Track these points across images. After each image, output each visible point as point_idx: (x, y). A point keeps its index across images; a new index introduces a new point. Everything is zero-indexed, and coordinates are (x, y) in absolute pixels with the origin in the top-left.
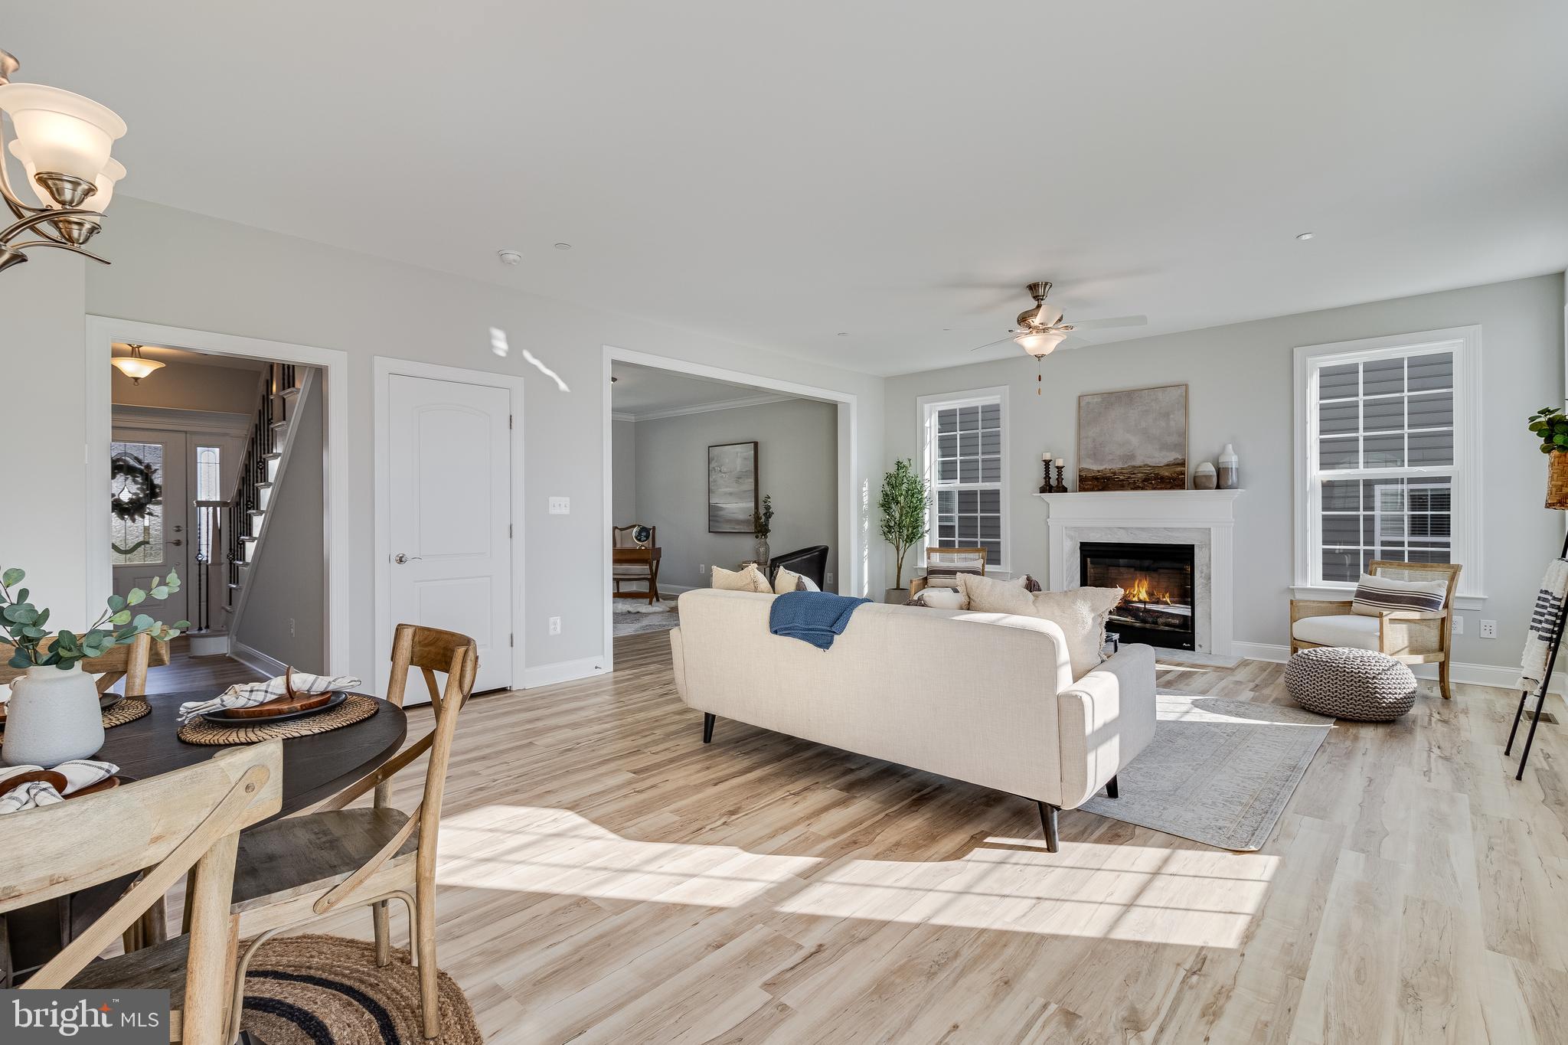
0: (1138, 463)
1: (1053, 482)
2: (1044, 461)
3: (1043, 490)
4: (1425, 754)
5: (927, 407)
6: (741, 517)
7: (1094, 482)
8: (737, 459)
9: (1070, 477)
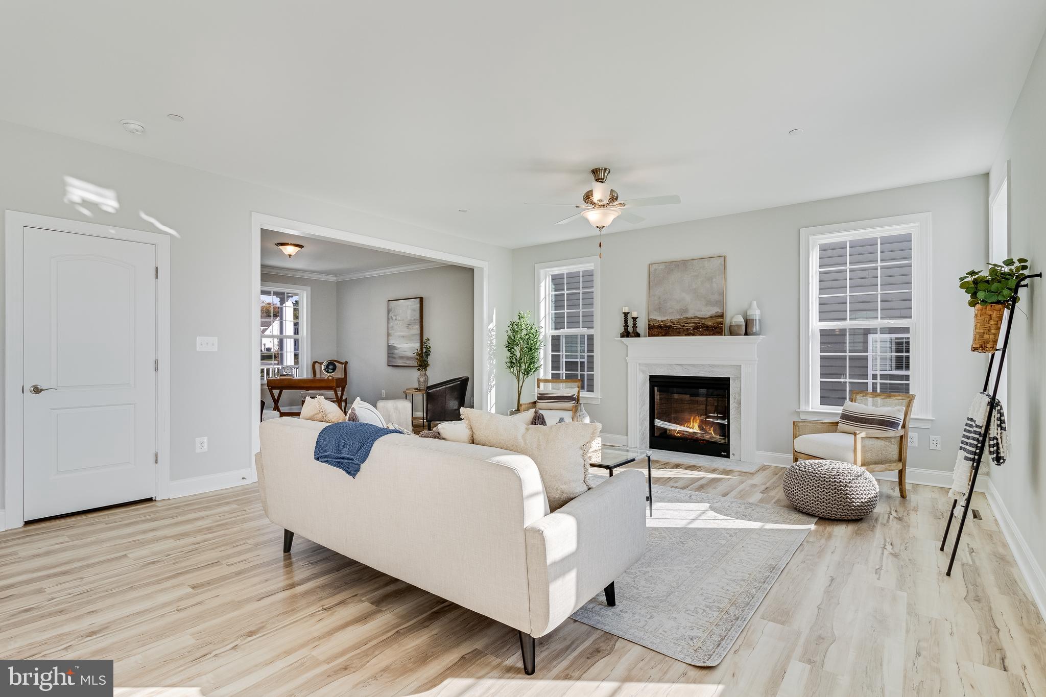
0: (690, 315)
1: (630, 329)
2: (624, 313)
3: (622, 336)
4: (880, 551)
5: (542, 272)
6: (410, 354)
7: (660, 329)
8: (408, 310)
9: (642, 327)
